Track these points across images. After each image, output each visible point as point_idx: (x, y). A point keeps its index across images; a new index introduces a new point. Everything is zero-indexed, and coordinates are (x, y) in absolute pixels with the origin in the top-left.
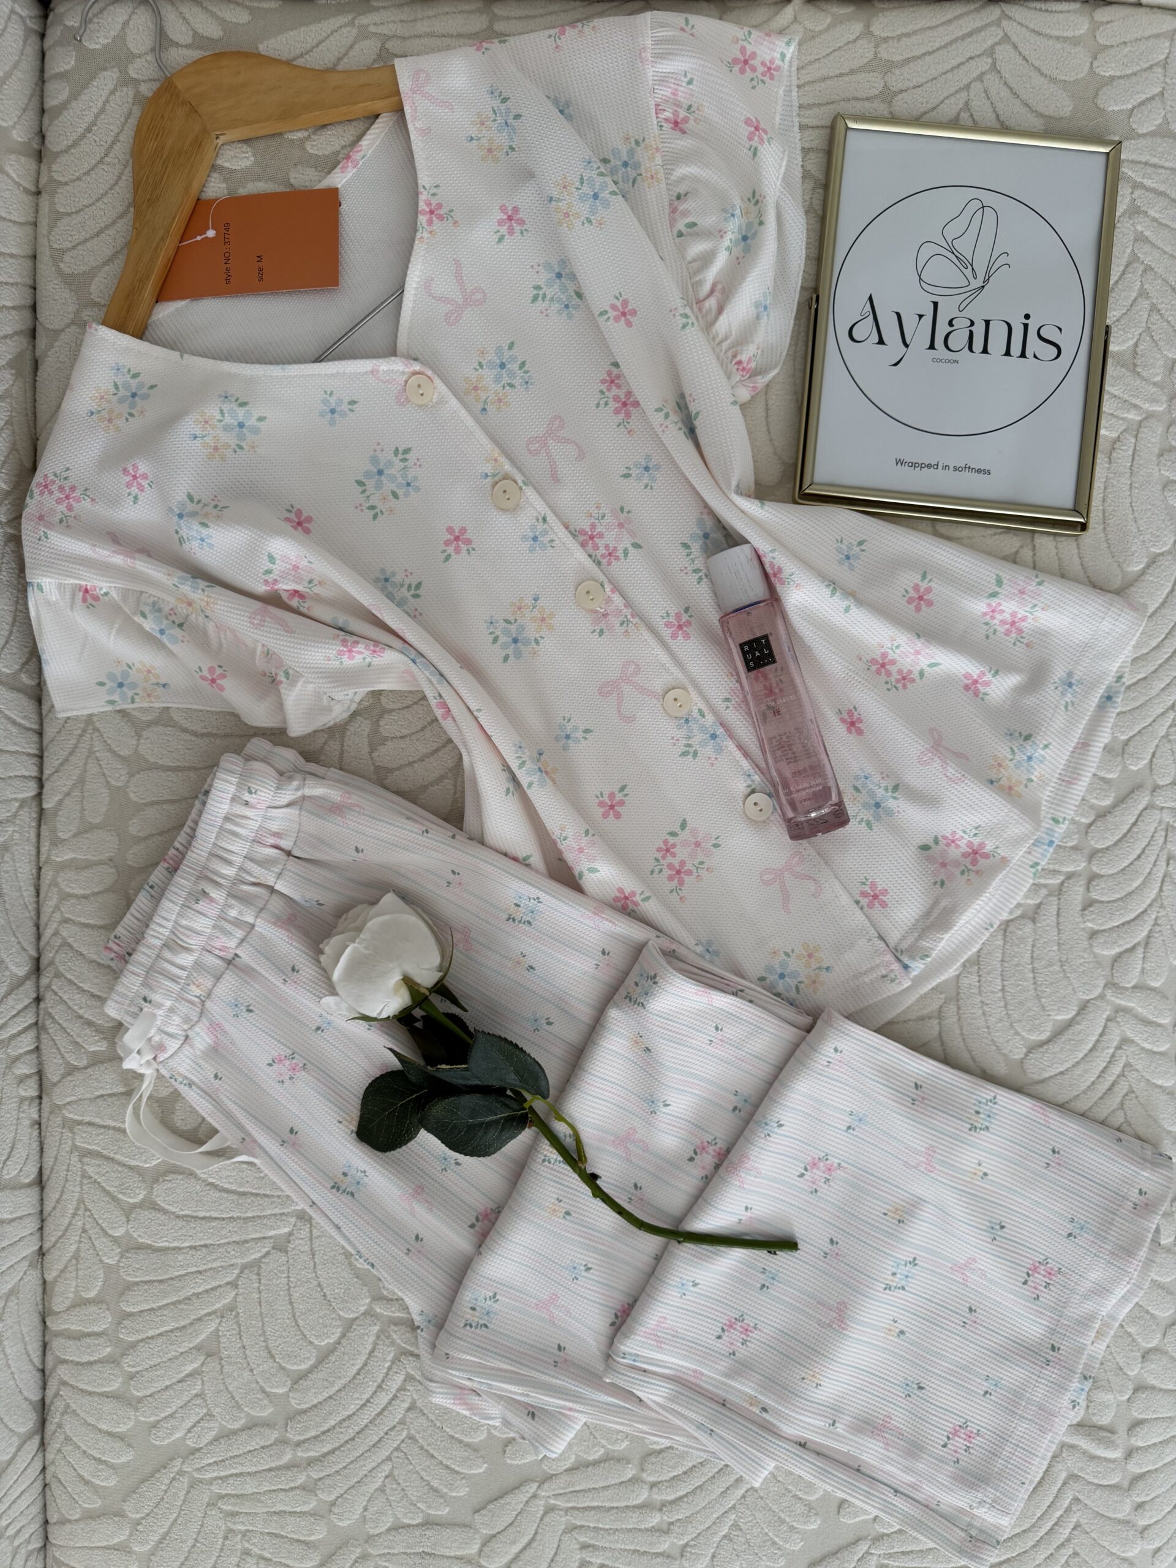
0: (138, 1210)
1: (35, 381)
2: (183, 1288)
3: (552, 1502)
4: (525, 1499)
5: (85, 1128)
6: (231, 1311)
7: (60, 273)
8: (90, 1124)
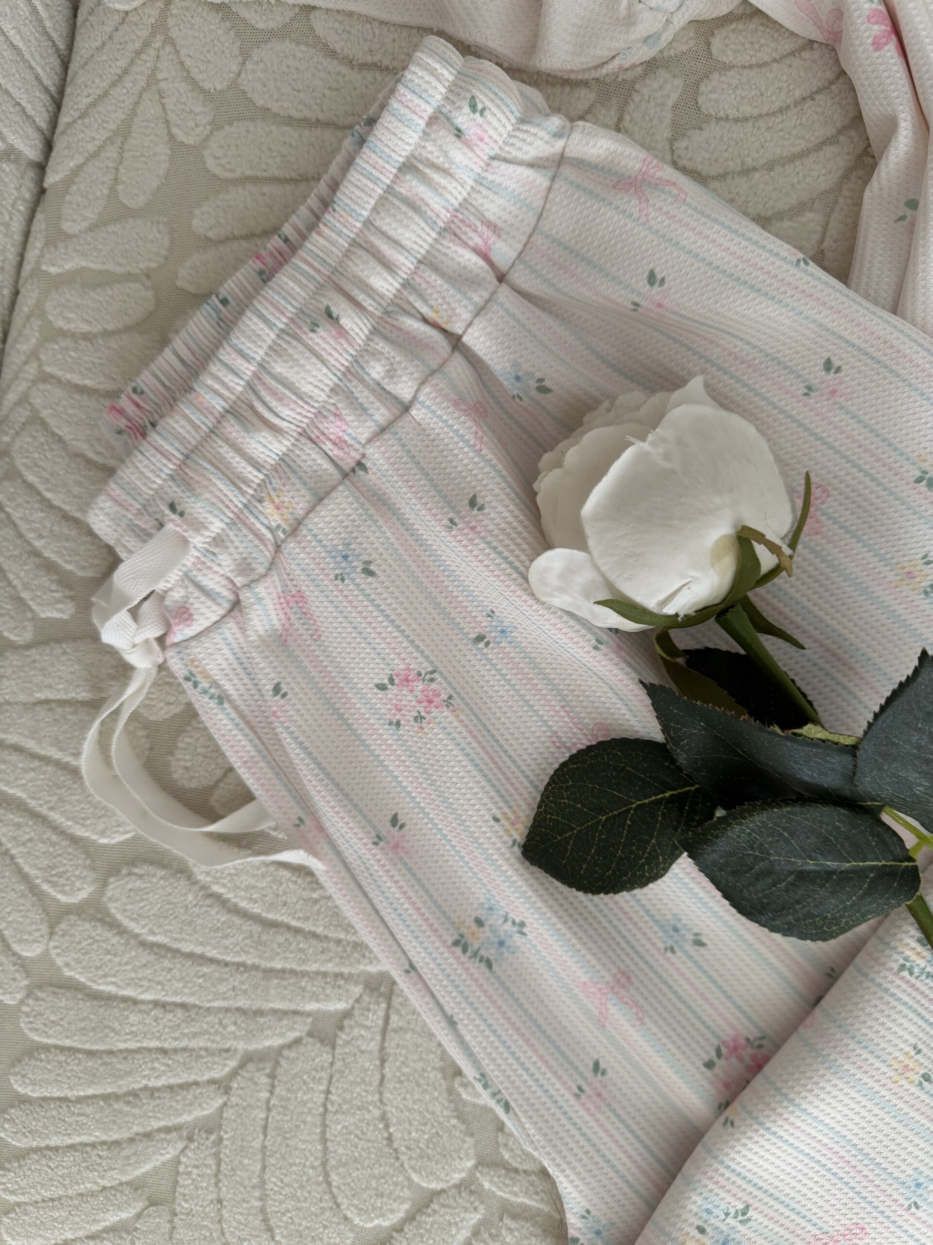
0: (73, 918)
2: (128, 1073)
6: (209, 1132)
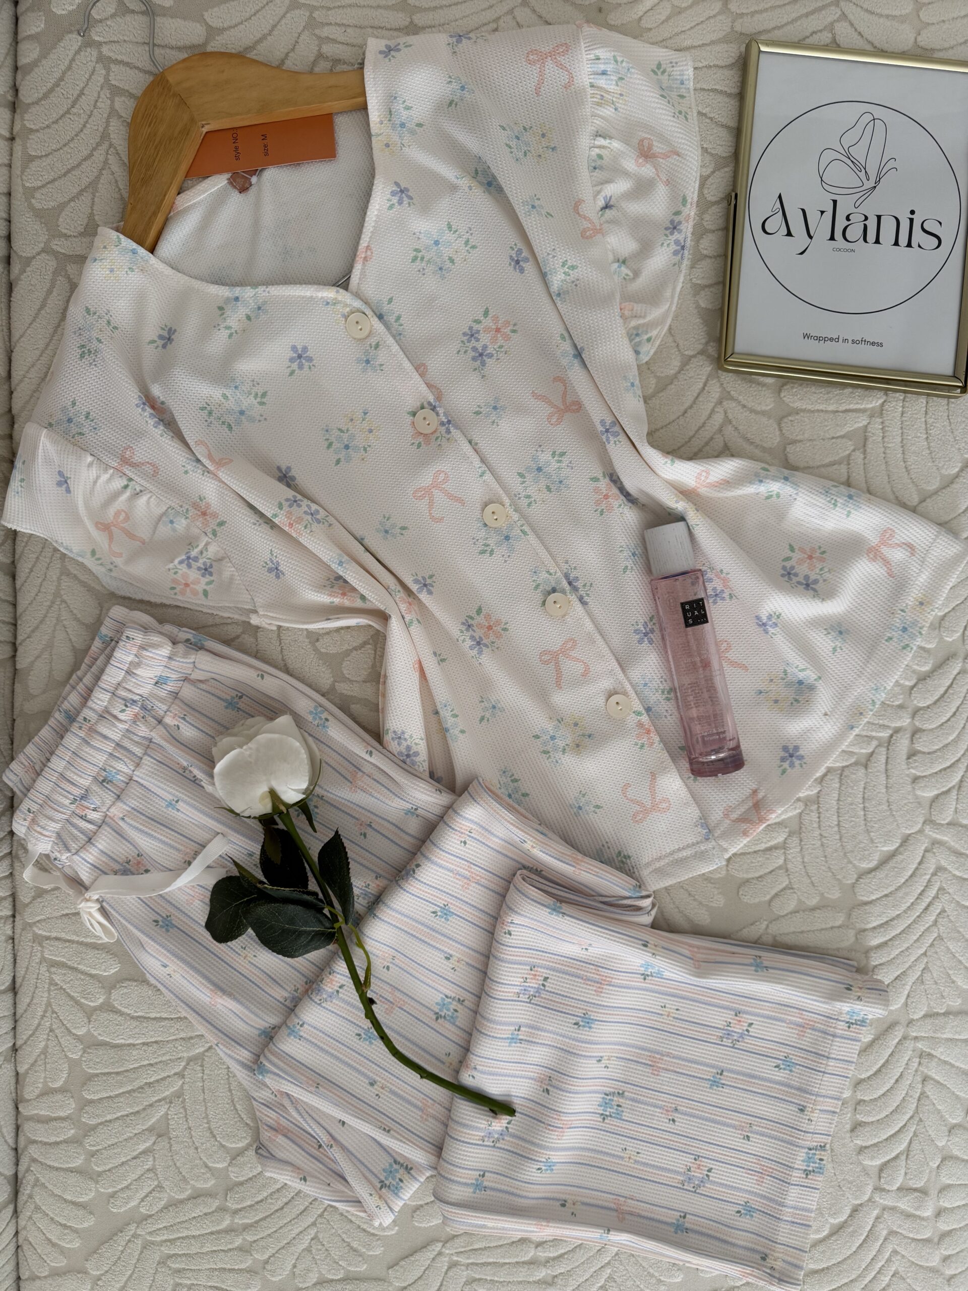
1: (10, 301)
3: (455, 1258)
4: (432, 1256)
5: (52, 943)
7: (31, 208)
8: (57, 939)
